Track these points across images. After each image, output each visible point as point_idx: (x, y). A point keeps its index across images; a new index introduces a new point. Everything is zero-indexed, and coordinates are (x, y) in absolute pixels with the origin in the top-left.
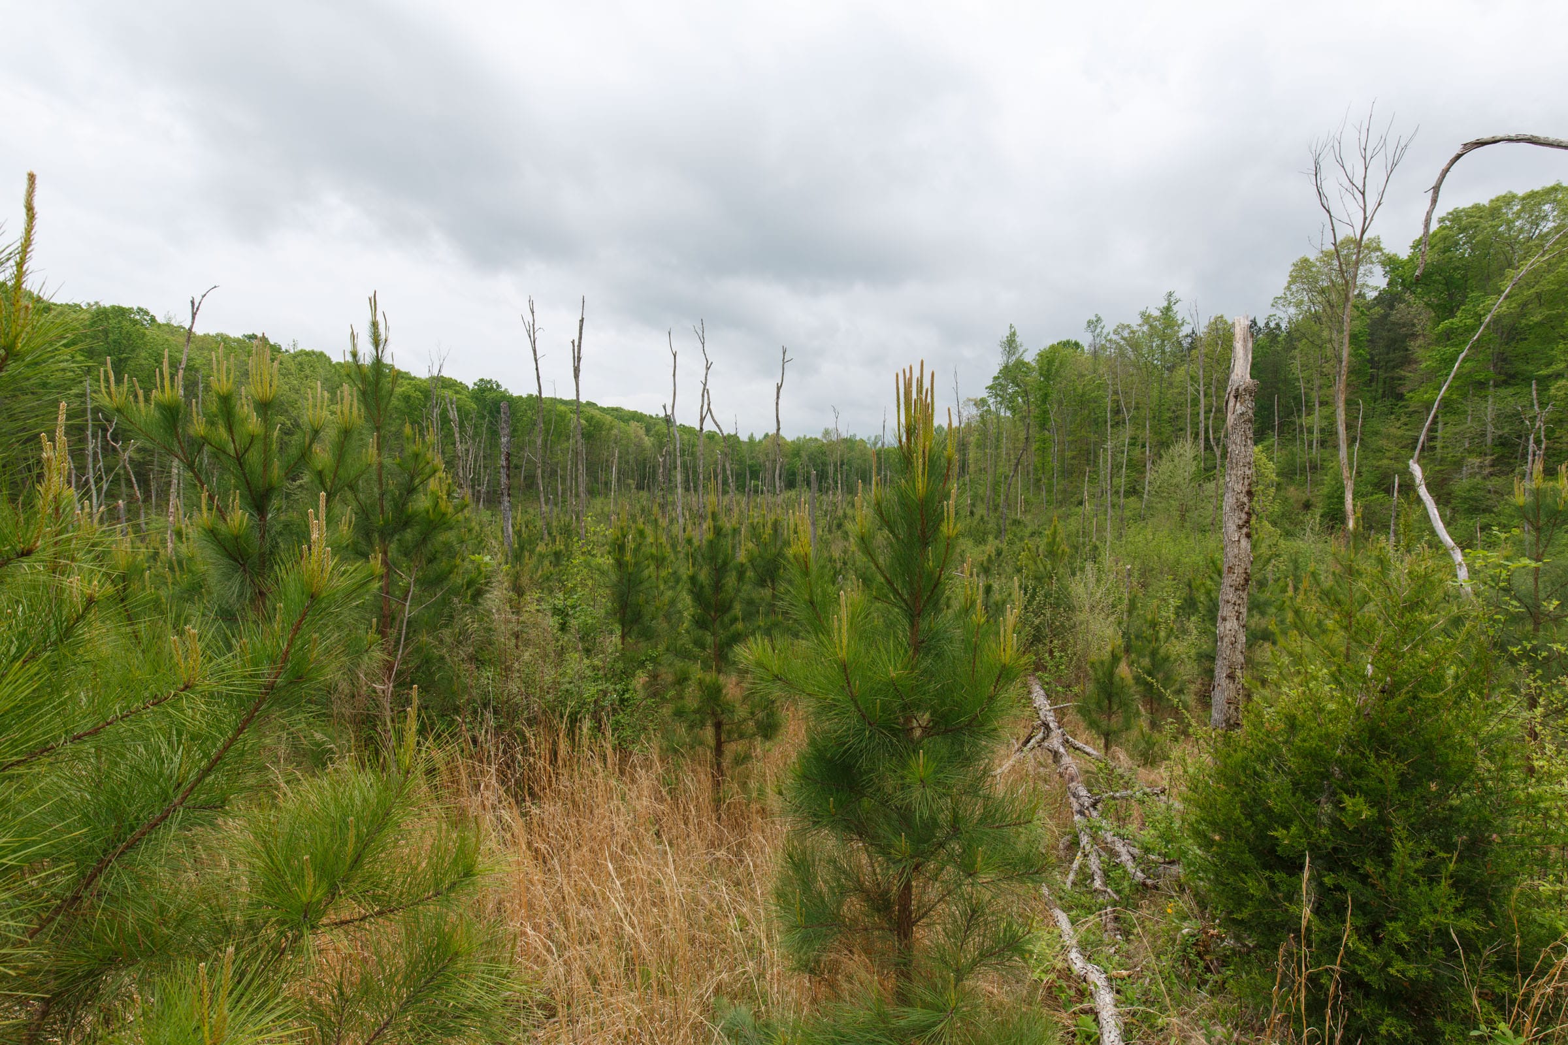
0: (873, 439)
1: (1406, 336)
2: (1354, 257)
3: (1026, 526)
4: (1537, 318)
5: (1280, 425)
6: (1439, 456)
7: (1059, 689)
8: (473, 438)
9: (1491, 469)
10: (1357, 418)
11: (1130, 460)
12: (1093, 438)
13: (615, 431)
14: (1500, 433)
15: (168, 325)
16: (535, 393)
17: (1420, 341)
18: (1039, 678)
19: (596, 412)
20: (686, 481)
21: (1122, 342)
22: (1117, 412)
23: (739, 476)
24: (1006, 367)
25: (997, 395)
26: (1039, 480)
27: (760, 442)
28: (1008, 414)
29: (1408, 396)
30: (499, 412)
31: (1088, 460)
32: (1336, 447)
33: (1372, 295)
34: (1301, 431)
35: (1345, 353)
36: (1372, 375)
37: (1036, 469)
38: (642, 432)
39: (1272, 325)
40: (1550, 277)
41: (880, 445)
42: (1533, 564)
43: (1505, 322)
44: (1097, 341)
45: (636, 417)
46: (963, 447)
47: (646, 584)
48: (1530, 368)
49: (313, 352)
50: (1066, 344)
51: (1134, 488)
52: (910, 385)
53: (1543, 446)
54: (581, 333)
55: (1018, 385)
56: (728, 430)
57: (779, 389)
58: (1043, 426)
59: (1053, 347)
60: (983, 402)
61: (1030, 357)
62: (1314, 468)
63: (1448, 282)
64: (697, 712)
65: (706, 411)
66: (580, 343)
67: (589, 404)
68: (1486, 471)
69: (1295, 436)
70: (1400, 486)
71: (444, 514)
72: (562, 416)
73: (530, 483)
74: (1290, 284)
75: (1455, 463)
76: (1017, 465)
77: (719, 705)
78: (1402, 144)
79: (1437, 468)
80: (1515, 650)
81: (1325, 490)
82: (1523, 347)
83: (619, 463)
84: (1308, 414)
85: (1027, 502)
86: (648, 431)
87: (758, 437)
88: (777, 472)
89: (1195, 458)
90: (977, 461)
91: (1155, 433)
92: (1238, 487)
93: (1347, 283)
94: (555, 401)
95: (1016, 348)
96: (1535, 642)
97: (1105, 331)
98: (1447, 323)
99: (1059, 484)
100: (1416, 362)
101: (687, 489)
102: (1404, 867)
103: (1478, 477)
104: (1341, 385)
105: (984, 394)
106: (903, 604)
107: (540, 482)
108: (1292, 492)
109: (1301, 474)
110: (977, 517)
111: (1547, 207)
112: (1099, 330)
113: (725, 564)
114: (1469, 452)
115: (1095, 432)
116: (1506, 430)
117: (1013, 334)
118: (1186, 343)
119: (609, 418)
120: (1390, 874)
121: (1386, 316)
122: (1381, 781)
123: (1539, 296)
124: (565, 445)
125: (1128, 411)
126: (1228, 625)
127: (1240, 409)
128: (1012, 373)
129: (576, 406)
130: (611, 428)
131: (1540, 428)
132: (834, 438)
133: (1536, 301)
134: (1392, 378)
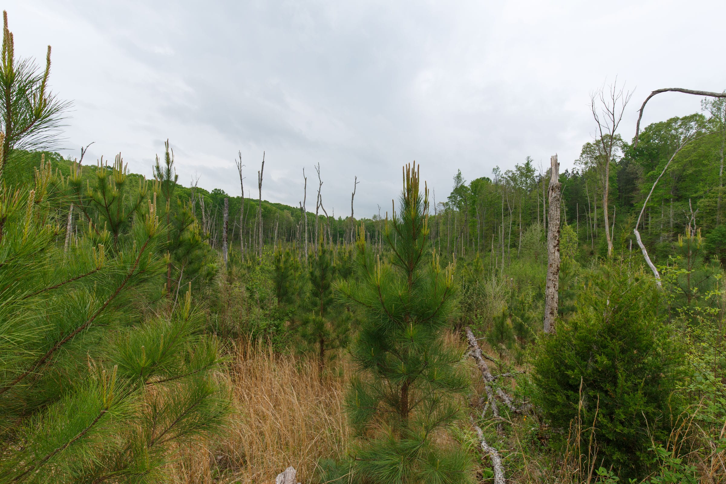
1: (633, 178)
2: (610, 143)
3: (465, 261)
4: (690, 172)
5: (580, 217)
6: (650, 232)
7: (480, 332)
8: (211, 216)
9: (672, 238)
10: (613, 214)
11: (512, 231)
12: (496, 221)
13: (277, 214)
14: (676, 222)
15: (69, 161)
16: (240, 195)
17: (640, 181)
18: (470, 327)
19: (269, 206)
20: (309, 238)
21: (509, 178)
22: (506, 209)
23: (334, 236)
24: (456, 189)
25: (452, 201)
26: (472, 240)
27: (344, 220)
28: (458, 210)
29: (635, 205)
30: (223, 204)
31: (494, 231)
32: (604, 227)
33: (618, 160)
34: (589, 220)
35: (607, 184)
36: (619, 196)
37: (470, 235)
38: (290, 215)
39: (575, 172)
40: (695, 154)
42: (687, 272)
43: (677, 173)
44: (497, 178)
45: (287, 208)
46: (437, 224)
47: (290, 277)
48: (688, 193)
49: (137, 175)
50: (484, 178)
51: (514, 244)
52: (409, 171)
53: (695, 228)
54: (263, 168)
55: (462, 197)
56: (330, 214)
57: (353, 195)
58: (473, 215)
59: (477, 180)
60: (447, 204)
61: (467, 184)
62: (595, 236)
63: (650, 155)
64: (312, 334)
65: (319, 205)
66: (262, 172)
67: (265, 201)
68: (671, 239)
69: (586, 222)
70: (632, 245)
71: (197, 241)
72: (252, 207)
73: (237, 237)
74: (582, 154)
75: (657, 235)
76: (462, 232)
77: (322, 332)
78: (629, 94)
79: (649, 237)
80: (679, 310)
81: (600, 246)
82: (684, 185)
83: (278, 229)
84: (592, 212)
85: (466, 250)
86: (292, 214)
87: (343, 218)
88: (352, 233)
89: (541, 231)
90: (443, 231)
91: (524, 220)
92: (554, 230)
93: (607, 154)
94: (249, 200)
95: (461, 180)
96: (688, 307)
97: (501, 173)
98: (651, 173)
99: (480, 242)
100: (638, 190)
101: (310, 241)
102: (622, 386)
103: (667, 241)
104: (606, 199)
105: (446, 200)
106: (405, 266)
107: (241, 236)
108: (585, 247)
109: (589, 239)
110: (443, 256)
111: (693, 123)
112: (498, 173)
113: (327, 267)
114: (663, 230)
115: (497, 219)
116: (679, 221)
117: (460, 173)
118: (537, 180)
119: (274, 208)
120: (617, 390)
121: (624, 169)
122: (613, 350)
123: (690, 162)
124: (253, 220)
125: (511, 209)
126: (550, 290)
127: (554, 195)
128: (460, 190)
129: (259, 202)
130: (275, 213)
131: (693, 220)
132: (378, 219)
133: (690, 164)
134: (629, 197)
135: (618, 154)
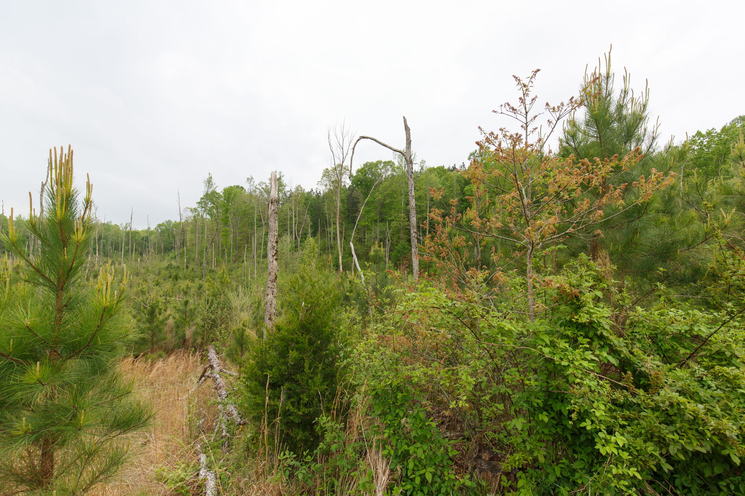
0: (124, 225)
1: (356, 202)
2: (341, 171)
3: (215, 273)
4: (388, 201)
7: (223, 348)
10: (343, 230)
11: (265, 242)
12: (249, 231)
17: (360, 204)
18: (213, 345)
21: (262, 190)
22: (260, 220)
24: (207, 194)
25: (202, 207)
26: (224, 250)
28: (208, 217)
31: (248, 242)
32: (337, 240)
33: (347, 186)
34: (328, 234)
35: (339, 204)
37: (222, 245)
39: (318, 192)
40: (390, 189)
41: (128, 229)
43: (381, 201)
44: (252, 187)
46: (183, 232)
48: (386, 217)
50: (238, 187)
55: (214, 203)
58: (226, 224)
59: (231, 187)
60: (195, 210)
61: (220, 190)
62: (331, 247)
63: (366, 185)
74: (323, 177)
76: (212, 242)
81: (334, 256)
82: (384, 210)
84: (329, 227)
85: (217, 261)
89: (291, 242)
90: (191, 240)
92: (272, 240)
93: (340, 180)
95: (212, 185)
97: (255, 184)
99: (233, 252)
100: (359, 212)
104: (338, 216)
105: (196, 206)
108: (325, 256)
109: (328, 250)
110: (190, 269)
111: (389, 167)
112: (252, 183)
115: (250, 229)
117: (211, 178)
118: (288, 194)
120: (304, 378)
121: (351, 194)
123: (388, 194)
125: (264, 220)
126: (269, 297)
127: (273, 208)
128: (211, 196)
131: (389, 237)
133: (387, 196)
134: (353, 217)
135: (347, 182)
